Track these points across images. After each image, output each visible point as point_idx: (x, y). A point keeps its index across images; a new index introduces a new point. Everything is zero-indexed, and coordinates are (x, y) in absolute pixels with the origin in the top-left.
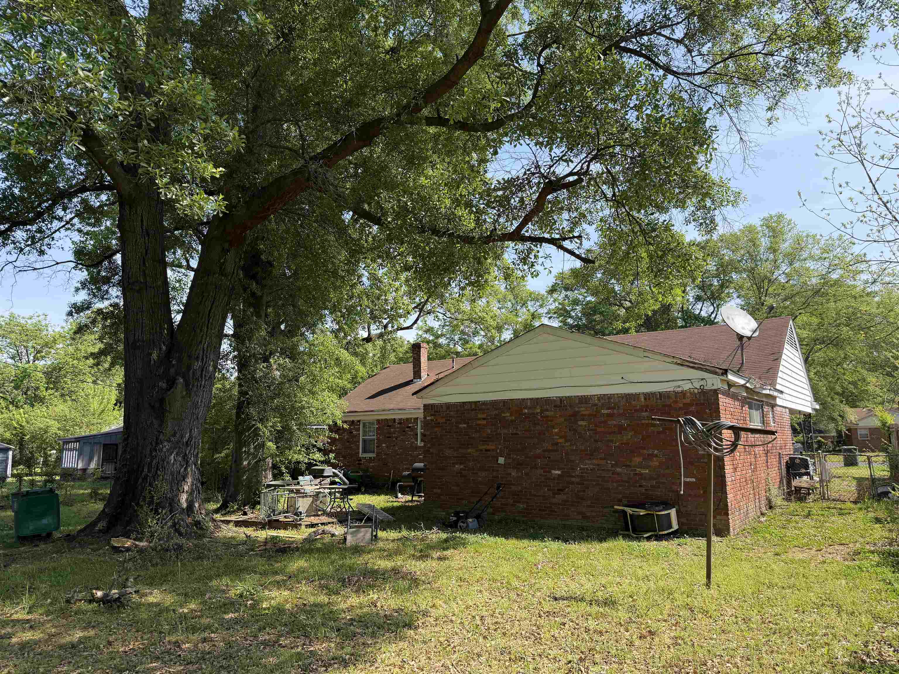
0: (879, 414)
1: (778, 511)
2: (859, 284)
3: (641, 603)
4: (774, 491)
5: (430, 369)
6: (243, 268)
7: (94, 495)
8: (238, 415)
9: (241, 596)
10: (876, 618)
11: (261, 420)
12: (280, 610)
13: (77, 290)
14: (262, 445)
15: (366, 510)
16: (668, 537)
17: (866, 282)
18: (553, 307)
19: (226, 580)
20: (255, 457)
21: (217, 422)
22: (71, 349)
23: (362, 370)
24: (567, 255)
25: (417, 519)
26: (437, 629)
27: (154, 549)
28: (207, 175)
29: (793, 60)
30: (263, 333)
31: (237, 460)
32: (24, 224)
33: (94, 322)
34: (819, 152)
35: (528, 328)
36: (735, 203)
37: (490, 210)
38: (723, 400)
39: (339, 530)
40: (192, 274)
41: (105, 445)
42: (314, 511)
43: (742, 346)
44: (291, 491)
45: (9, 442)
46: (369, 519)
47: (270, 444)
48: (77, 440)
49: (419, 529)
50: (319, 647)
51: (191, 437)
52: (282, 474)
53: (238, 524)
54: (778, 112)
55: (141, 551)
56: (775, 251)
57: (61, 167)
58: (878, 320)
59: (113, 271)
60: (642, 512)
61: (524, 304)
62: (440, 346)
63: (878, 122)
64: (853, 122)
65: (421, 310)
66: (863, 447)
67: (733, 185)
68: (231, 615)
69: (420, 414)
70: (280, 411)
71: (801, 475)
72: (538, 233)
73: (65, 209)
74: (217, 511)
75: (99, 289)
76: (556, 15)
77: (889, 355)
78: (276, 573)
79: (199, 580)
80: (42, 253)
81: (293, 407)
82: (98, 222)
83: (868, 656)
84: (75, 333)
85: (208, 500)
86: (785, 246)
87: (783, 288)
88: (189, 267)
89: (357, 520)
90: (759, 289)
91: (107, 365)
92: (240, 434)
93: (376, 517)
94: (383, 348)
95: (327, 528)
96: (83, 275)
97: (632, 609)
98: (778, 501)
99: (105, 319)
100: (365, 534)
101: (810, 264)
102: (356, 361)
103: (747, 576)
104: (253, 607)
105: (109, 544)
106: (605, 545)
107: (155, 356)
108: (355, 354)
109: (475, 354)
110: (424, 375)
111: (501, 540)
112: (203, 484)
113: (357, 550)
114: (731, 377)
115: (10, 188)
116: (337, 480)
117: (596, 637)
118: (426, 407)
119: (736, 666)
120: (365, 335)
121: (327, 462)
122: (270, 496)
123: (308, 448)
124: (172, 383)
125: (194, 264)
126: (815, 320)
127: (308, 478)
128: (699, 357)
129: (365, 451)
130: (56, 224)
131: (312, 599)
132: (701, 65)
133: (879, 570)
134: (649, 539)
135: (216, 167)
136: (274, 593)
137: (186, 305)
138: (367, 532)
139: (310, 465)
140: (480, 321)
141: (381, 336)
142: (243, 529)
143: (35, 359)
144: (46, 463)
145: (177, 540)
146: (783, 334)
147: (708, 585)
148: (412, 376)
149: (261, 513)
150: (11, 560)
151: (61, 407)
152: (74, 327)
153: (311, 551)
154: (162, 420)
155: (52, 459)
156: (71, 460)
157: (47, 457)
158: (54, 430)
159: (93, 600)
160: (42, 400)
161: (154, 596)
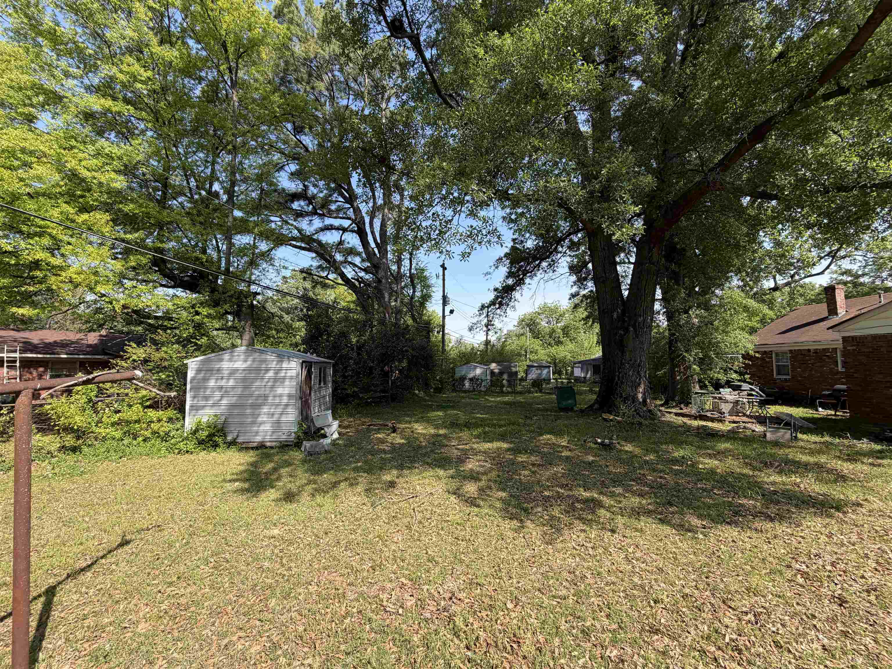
5: (848, 307)
7: (591, 391)
8: (670, 348)
9: (683, 457)
11: (686, 351)
12: (713, 471)
13: (572, 286)
14: (689, 367)
15: (784, 417)
19: (671, 446)
20: (685, 374)
21: (656, 353)
22: (572, 317)
23: (772, 313)
25: (843, 431)
26: (871, 519)
27: (626, 422)
30: (683, 295)
31: (673, 376)
32: (546, 259)
33: (582, 301)
39: (759, 428)
40: (632, 266)
41: (594, 366)
42: (734, 412)
44: (716, 398)
45: (550, 363)
46: (788, 424)
47: (695, 366)
48: (579, 362)
49: (846, 438)
50: (747, 502)
51: (641, 361)
52: (706, 386)
53: (676, 414)
55: (619, 422)
59: (588, 273)
62: (862, 284)
65: (833, 257)
68: (677, 467)
69: (839, 345)
70: (700, 346)
73: (562, 247)
74: (662, 405)
75: (582, 284)
78: (708, 449)
79: (654, 443)
80: (554, 271)
81: (710, 342)
82: (578, 249)
84: (573, 308)
85: (655, 399)
88: (630, 263)
89: (777, 423)
91: (590, 323)
92: (672, 360)
93: (794, 423)
94: (792, 293)
95: (749, 425)
96: (574, 278)
99: (587, 299)
100: (785, 435)
102: (763, 307)
104: (692, 466)
105: (601, 416)
107: (615, 316)
110: (841, 311)
112: (651, 388)
113: (776, 444)
115: (538, 243)
116: (754, 393)
118: (845, 339)
121: (744, 381)
122: (698, 400)
123: (725, 371)
124: (627, 330)
127: (728, 390)
129: (779, 374)
130: (559, 255)
131: (738, 470)
136: (707, 461)
137: (630, 285)
138: (786, 433)
139: (728, 381)
141: (788, 284)
142: (680, 418)
143: (557, 323)
144: (567, 373)
145: (638, 419)
148: (826, 314)
149: (693, 410)
150: (557, 418)
151: (571, 346)
152: (573, 306)
153: (735, 439)
154: (623, 352)
155: (569, 372)
156: (578, 372)
157: (566, 370)
158: (569, 357)
159: (596, 443)
160: (561, 343)
161: (629, 447)
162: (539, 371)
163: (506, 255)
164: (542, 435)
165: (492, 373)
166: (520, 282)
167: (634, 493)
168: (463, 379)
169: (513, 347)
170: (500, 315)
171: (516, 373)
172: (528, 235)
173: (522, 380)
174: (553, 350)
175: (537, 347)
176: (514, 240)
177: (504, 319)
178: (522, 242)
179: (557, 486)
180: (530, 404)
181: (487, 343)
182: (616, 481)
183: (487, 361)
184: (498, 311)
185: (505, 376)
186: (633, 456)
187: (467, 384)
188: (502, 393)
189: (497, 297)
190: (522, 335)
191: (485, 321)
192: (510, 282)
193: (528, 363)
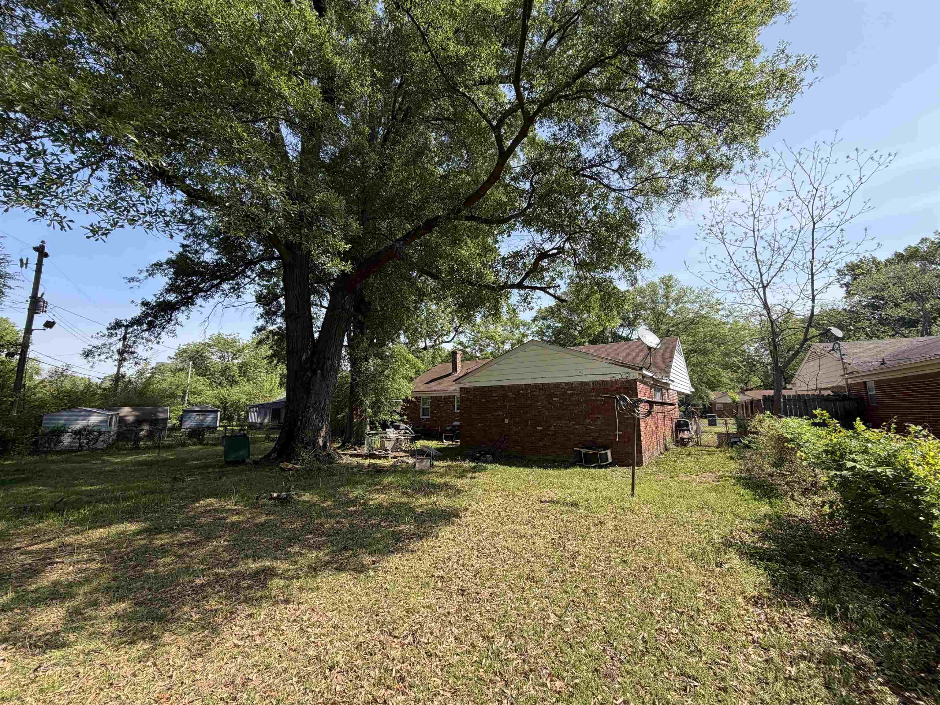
0: (731, 395)
1: (671, 451)
2: (718, 317)
3: (593, 505)
4: (669, 440)
5: (462, 367)
6: (354, 306)
7: (268, 438)
8: (351, 393)
9: (357, 497)
10: (737, 516)
11: (364, 396)
12: (380, 505)
13: (258, 319)
14: (365, 410)
15: (426, 449)
16: (606, 467)
17: (723, 316)
18: (535, 330)
19: (347, 488)
20: (361, 417)
21: (338, 397)
22: (253, 353)
23: (423, 367)
24: (551, 297)
25: (456, 456)
26: (473, 518)
27: (305, 469)
28: (341, 249)
29: (685, 181)
30: (365, 344)
31: (351, 419)
32: (229, 280)
33: (268, 337)
34: (698, 237)
35: (520, 342)
36: (648, 267)
37: (504, 270)
38: (639, 385)
39: (411, 461)
40: (324, 311)
41: (274, 410)
42: (395, 449)
43: (650, 353)
44: (382, 437)
45: (218, 407)
46: (428, 455)
47: (368, 410)
48: (257, 406)
49: (458, 461)
50: (405, 528)
51: (325, 404)
52: (376, 427)
53: (352, 455)
54: (675, 213)
55: (297, 470)
56: (667, 297)
57: (249, 247)
58: (730, 338)
59: (279, 307)
60: (591, 452)
61: (518, 328)
62: (467, 353)
63: (734, 219)
64: (719, 220)
65: (456, 331)
66: (721, 415)
67: (647, 257)
68: (352, 509)
69: (457, 393)
70: (375, 389)
71: (684, 431)
72: (533, 284)
73: (252, 271)
74: (339, 448)
75: (270, 318)
76: (541, 155)
77: (735, 360)
78: (376, 485)
79: (333, 487)
80: (239, 297)
81: (382, 388)
82: (269, 279)
83: (733, 538)
84: (257, 344)
85: (333, 442)
86: (673, 295)
87: (672, 319)
88: (322, 306)
89: (421, 455)
90: (657, 319)
91: (275, 362)
92: (352, 403)
93: (432, 453)
94: (434, 353)
95: (405, 459)
96: (261, 310)
97: (588, 508)
98: (671, 446)
99: (273, 336)
100: (426, 463)
101: (688, 305)
102: (418, 361)
103: (656, 490)
104: (364, 504)
105: (278, 466)
106: (569, 470)
107: (304, 357)
108: (417, 357)
109: (488, 358)
110: (458, 369)
111: (506, 468)
112: (331, 432)
113: (422, 472)
114: (644, 372)
115: (220, 259)
116: (408, 431)
117: (568, 525)
118: (461, 389)
119: (652, 542)
120: (423, 346)
121: (403, 421)
122: (370, 440)
123: (391, 413)
124: (314, 372)
125: (326, 303)
126: (691, 339)
127: (392, 430)
128: (625, 360)
129: (423, 415)
130: (247, 280)
131: (398, 500)
132: (628, 185)
133: (735, 488)
134: (594, 467)
135: (347, 244)
136: (376, 496)
137: (322, 328)
138: (427, 461)
139: (392, 422)
140: (491, 338)
141: (433, 346)
142: (355, 459)
143: (233, 359)
144: (239, 419)
145: (317, 465)
146: (674, 348)
147: (633, 495)
148: (451, 371)
149: (364, 450)
150: (222, 475)
151: (248, 387)
152: (256, 341)
153: (395, 472)
154: (308, 394)
155: (242, 417)
156: (253, 418)
157: (239, 416)
158: (244, 400)
159: (271, 498)
160: (236, 383)
161: (307, 497)
162: (201, 417)
163: (170, 262)
164: (197, 500)
165: (122, 421)
166: (188, 301)
167: (311, 547)
168: (58, 433)
169: (164, 385)
170: (148, 340)
171: (165, 421)
172: (206, 246)
173: (174, 429)
174: (223, 392)
175: (202, 387)
176: (183, 246)
177: (155, 346)
178: (196, 252)
179: (215, 566)
180: (185, 460)
181: (118, 378)
182: (292, 539)
183: (115, 404)
184: (146, 334)
185: (145, 426)
186: (311, 505)
187: (67, 440)
188: (136, 449)
189: (145, 315)
190: (181, 370)
191: (120, 345)
192: (172, 297)
193: (186, 407)
